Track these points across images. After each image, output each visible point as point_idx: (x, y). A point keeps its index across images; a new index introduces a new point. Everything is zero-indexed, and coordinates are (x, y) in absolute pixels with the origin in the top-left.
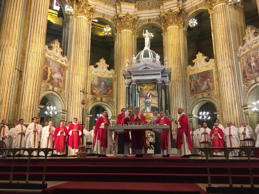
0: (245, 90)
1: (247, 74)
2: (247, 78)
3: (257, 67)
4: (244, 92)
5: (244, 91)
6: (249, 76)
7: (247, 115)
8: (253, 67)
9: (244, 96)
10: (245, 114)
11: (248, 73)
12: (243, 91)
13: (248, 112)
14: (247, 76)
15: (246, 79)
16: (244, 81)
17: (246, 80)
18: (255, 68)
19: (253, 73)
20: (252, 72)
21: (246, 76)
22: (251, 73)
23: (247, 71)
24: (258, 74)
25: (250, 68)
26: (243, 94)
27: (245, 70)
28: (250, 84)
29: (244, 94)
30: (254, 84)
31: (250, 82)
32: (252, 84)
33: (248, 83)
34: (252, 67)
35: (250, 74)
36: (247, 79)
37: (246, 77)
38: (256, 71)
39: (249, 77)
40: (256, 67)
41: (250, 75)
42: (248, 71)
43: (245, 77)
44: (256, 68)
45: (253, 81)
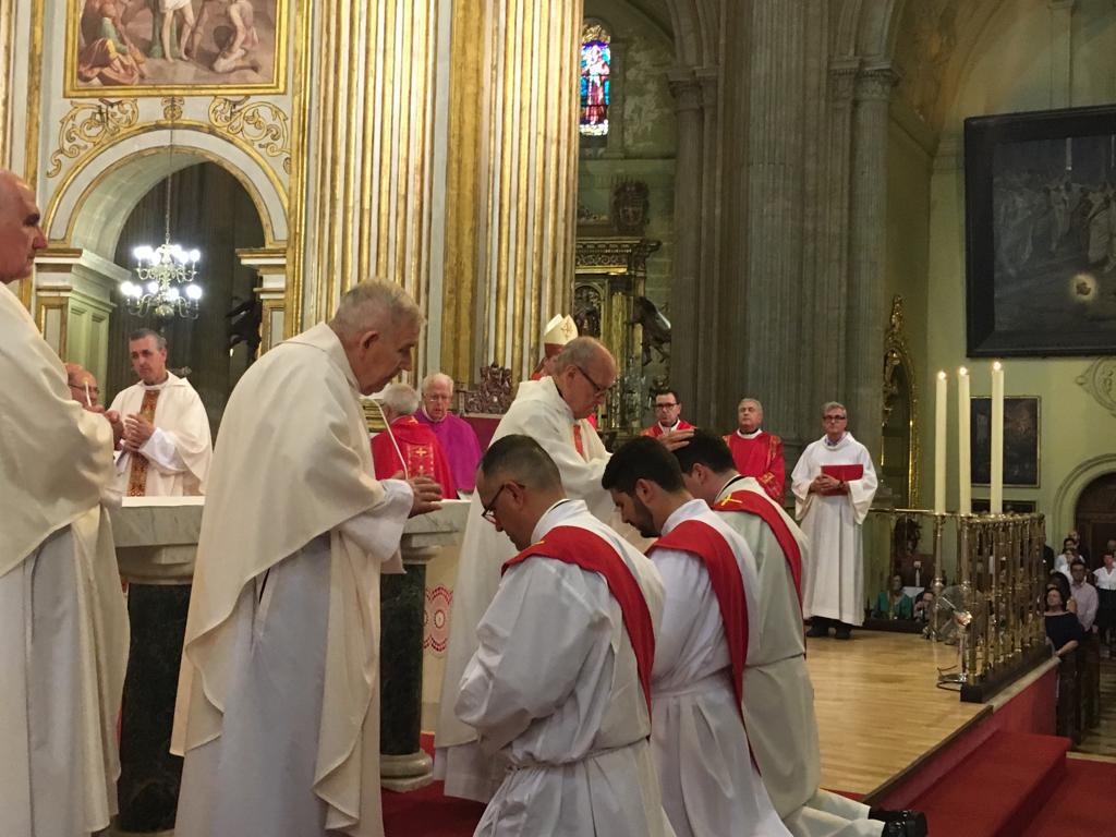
0: (71, 139)
1: (111, 44)
2: (107, 71)
3: (200, 29)
4: (60, 157)
5: (67, 145)
6: (129, 61)
7: (48, 307)
8: (169, 15)
9: (54, 183)
10: (38, 298)
11: (126, 39)
12: (53, 146)
13: (69, 290)
14: (113, 54)
15: (97, 70)
16: (81, 84)
17: (96, 81)
18: (187, 32)
19: (164, 56)
20: (157, 48)
21: (107, 52)
22: (147, 50)
23: (114, 23)
24: (196, 76)
25: (147, 12)
26: (51, 168)
27: (102, 13)
28: (119, 115)
29: (59, 164)
30: (158, 127)
31: (127, 107)
32: (142, 120)
33: (112, 105)
34: (163, 16)
35: (139, 56)
36: (101, 76)
37: (105, 61)
38: (187, 52)
39: (125, 67)
40: (197, 24)
41: (138, 63)
42: (130, 25)
43: (91, 56)
44: (193, 33)
45: (151, 109)
